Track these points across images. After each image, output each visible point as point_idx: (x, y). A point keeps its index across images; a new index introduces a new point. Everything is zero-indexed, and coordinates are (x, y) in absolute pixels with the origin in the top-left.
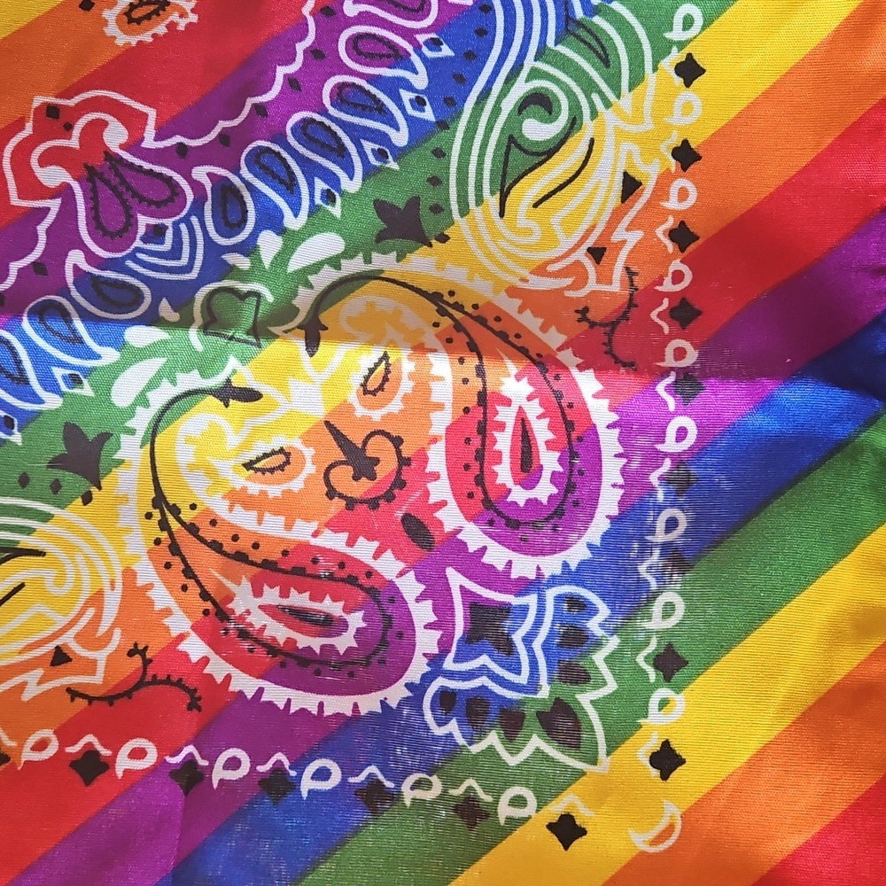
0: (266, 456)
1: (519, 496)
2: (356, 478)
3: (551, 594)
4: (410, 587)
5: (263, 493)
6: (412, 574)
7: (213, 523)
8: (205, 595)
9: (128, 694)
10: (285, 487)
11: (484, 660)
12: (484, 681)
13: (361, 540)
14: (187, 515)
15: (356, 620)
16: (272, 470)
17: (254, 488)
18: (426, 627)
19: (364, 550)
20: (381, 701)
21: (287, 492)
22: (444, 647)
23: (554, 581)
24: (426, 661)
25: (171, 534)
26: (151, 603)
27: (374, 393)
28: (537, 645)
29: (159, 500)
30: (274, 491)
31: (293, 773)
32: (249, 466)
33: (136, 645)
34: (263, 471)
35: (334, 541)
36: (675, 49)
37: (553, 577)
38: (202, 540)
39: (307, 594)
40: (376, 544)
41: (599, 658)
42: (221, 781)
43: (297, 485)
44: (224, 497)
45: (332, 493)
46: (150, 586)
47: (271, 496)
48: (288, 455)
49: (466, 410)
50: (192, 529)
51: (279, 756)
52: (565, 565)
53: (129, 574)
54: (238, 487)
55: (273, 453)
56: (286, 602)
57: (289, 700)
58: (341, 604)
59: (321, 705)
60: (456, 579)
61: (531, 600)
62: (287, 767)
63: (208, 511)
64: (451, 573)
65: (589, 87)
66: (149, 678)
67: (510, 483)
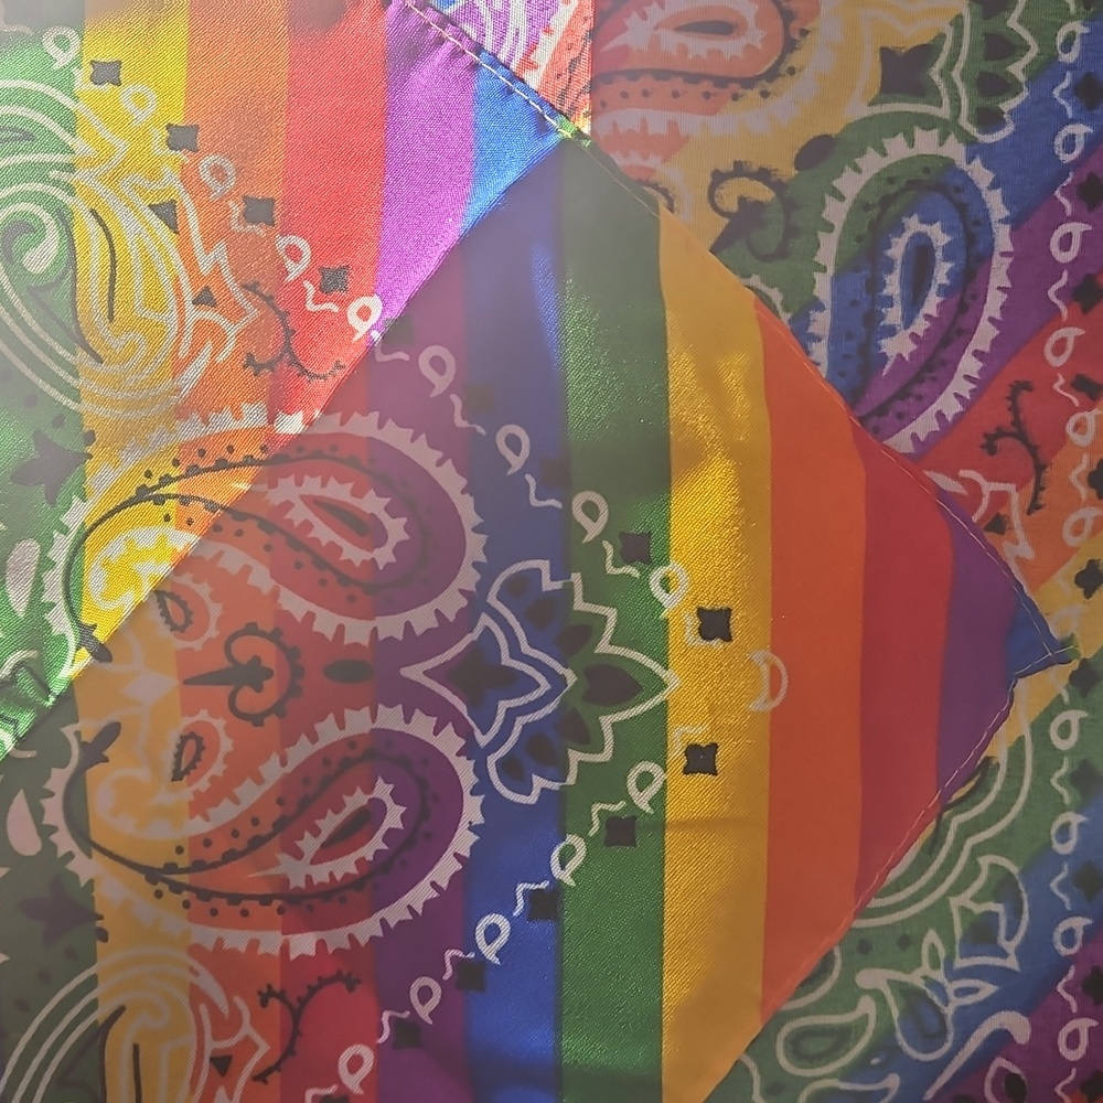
0: (178, 756)
1: (384, 556)
2: (259, 689)
3: (492, 599)
4: (391, 718)
5: (213, 779)
6: (381, 707)
7: (207, 843)
8: (265, 900)
9: (296, 1033)
10: (220, 756)
11: (503, 706)
12: (520, 722)
13: (318, 727)
14: (183, 861)
15: (383, 790)
16: (197, 758)
17: (203, 784)
18: (436, 734)
19: (328, 732)
20: (469, 829)
21: (227, 759)
22: (464, 731)
23: (484, 587)
24: (464, 758)
25: (189, 888)
26: (234, 952)
27: (188, 622)
28: (525, 648)
29: (152, 875)
30: (218, 768)
31: (471, 955)
32: (177, 776)
33: (260, 993)
34: (192, 766)
35: (301, 751)
36: (74, 70)
37: (478, 585)
38: (215, 865)
39: (330, 812)
40: (331, 717)
41: (579, 604)
42: (431, 1014)
43: (226, 745)
44: (192, 817)
45: (257, 720)
46: (220, 941)
47: (220, 774)
48: (192, 735)
49: (268, 548)
50: (198, 866)
51: (449, 954)
52: (476, 565)
53: (196, 951)
54: (192, 798)
55: (181, 747)
56: (323, 837)
57: (409, 907)
58: (359, 791)
59: (433, 884)
60: (415, 672)
61: (485, 620)
62: (461, 955)
63: (193, 840)
64: (407, 672)
65: (39, 172)
66: (296, 1005)
67: (367, 556)
